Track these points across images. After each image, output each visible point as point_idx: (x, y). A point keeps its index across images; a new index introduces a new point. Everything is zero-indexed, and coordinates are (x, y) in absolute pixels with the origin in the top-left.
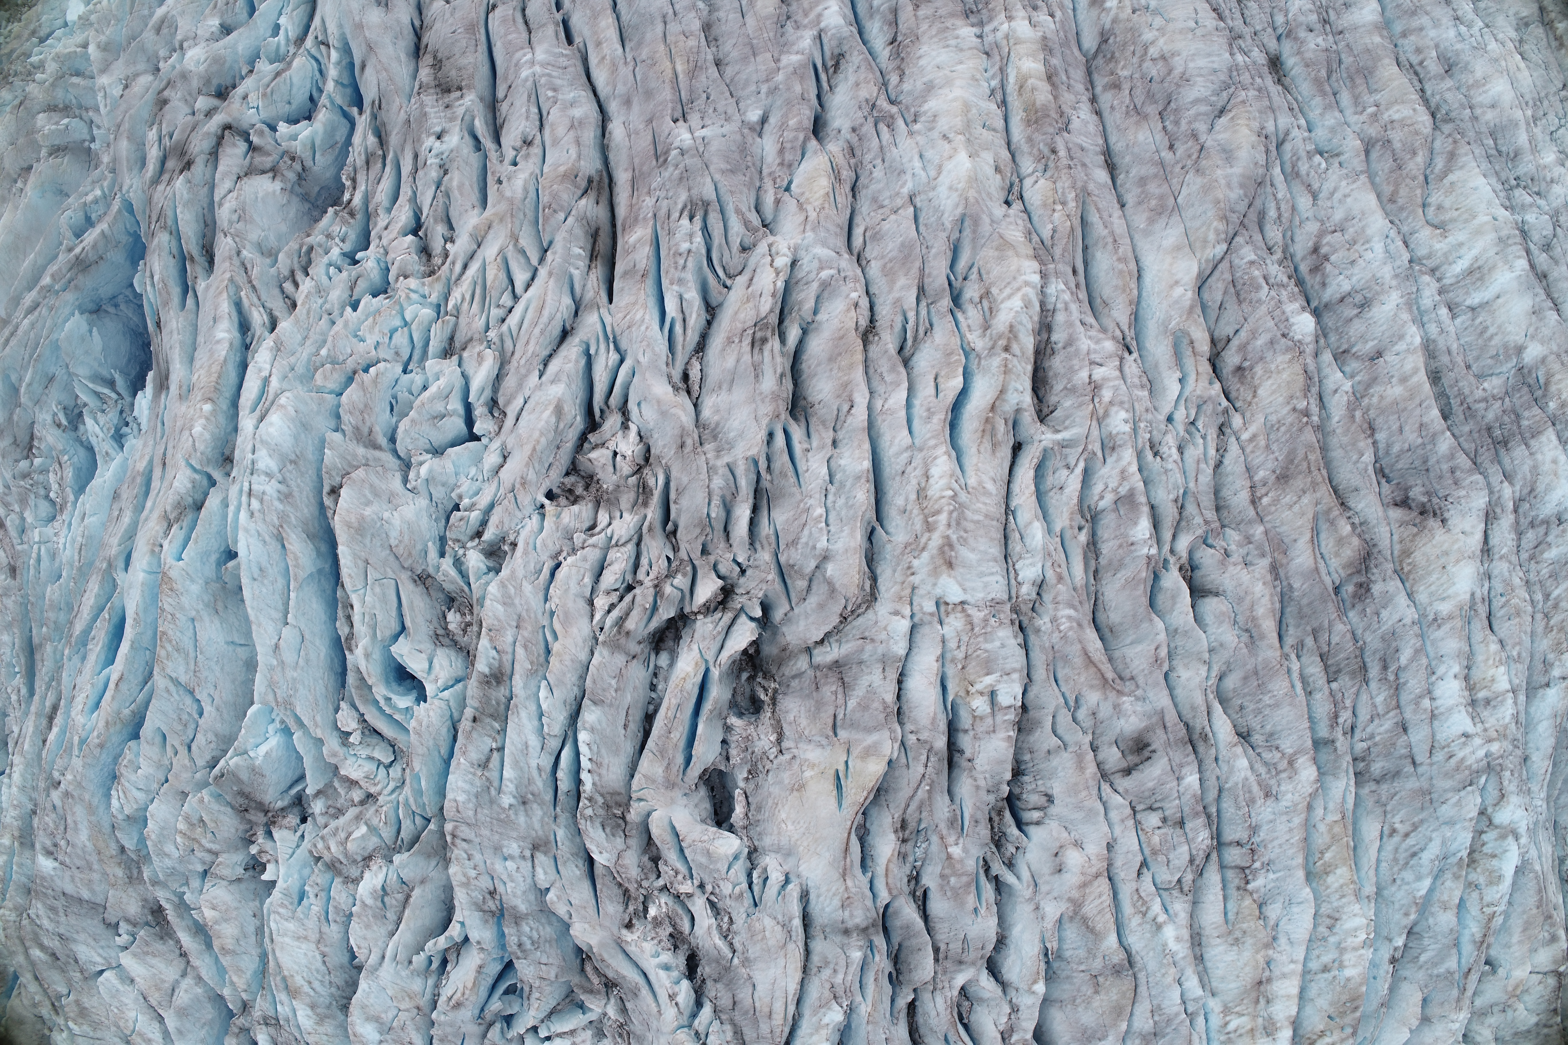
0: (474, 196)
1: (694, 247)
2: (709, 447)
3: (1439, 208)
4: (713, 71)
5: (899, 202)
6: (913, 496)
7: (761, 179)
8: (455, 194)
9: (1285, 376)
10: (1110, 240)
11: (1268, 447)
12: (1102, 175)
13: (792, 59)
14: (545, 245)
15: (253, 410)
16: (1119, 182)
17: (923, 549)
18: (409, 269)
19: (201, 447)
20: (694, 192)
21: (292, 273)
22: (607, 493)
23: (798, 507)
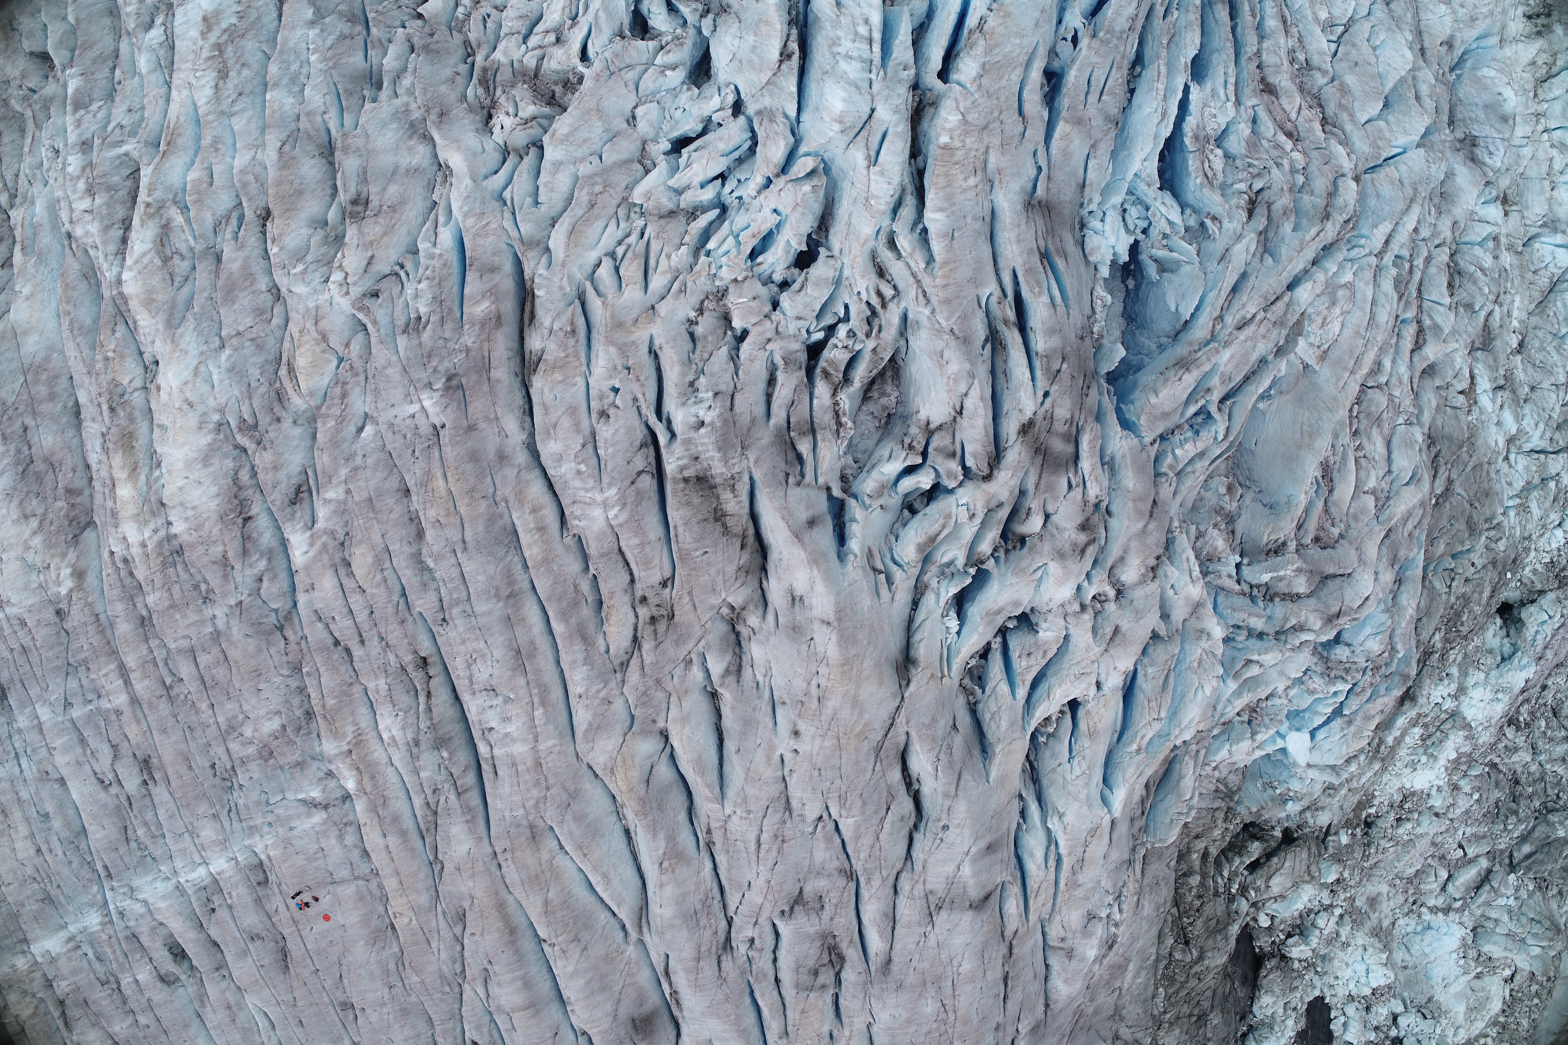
1: (415, 285)
2: (416, 115)
4: (411, 484)
5: (235, 342)
6: (231, 74)
7: (366, 371)
10: (75, 332)
12: (82, 398)
13: (334, 494)
17: (226, 30)
19: (950, 104)
20: (415, 342)
22: (524, 82)
23: (335, 65)
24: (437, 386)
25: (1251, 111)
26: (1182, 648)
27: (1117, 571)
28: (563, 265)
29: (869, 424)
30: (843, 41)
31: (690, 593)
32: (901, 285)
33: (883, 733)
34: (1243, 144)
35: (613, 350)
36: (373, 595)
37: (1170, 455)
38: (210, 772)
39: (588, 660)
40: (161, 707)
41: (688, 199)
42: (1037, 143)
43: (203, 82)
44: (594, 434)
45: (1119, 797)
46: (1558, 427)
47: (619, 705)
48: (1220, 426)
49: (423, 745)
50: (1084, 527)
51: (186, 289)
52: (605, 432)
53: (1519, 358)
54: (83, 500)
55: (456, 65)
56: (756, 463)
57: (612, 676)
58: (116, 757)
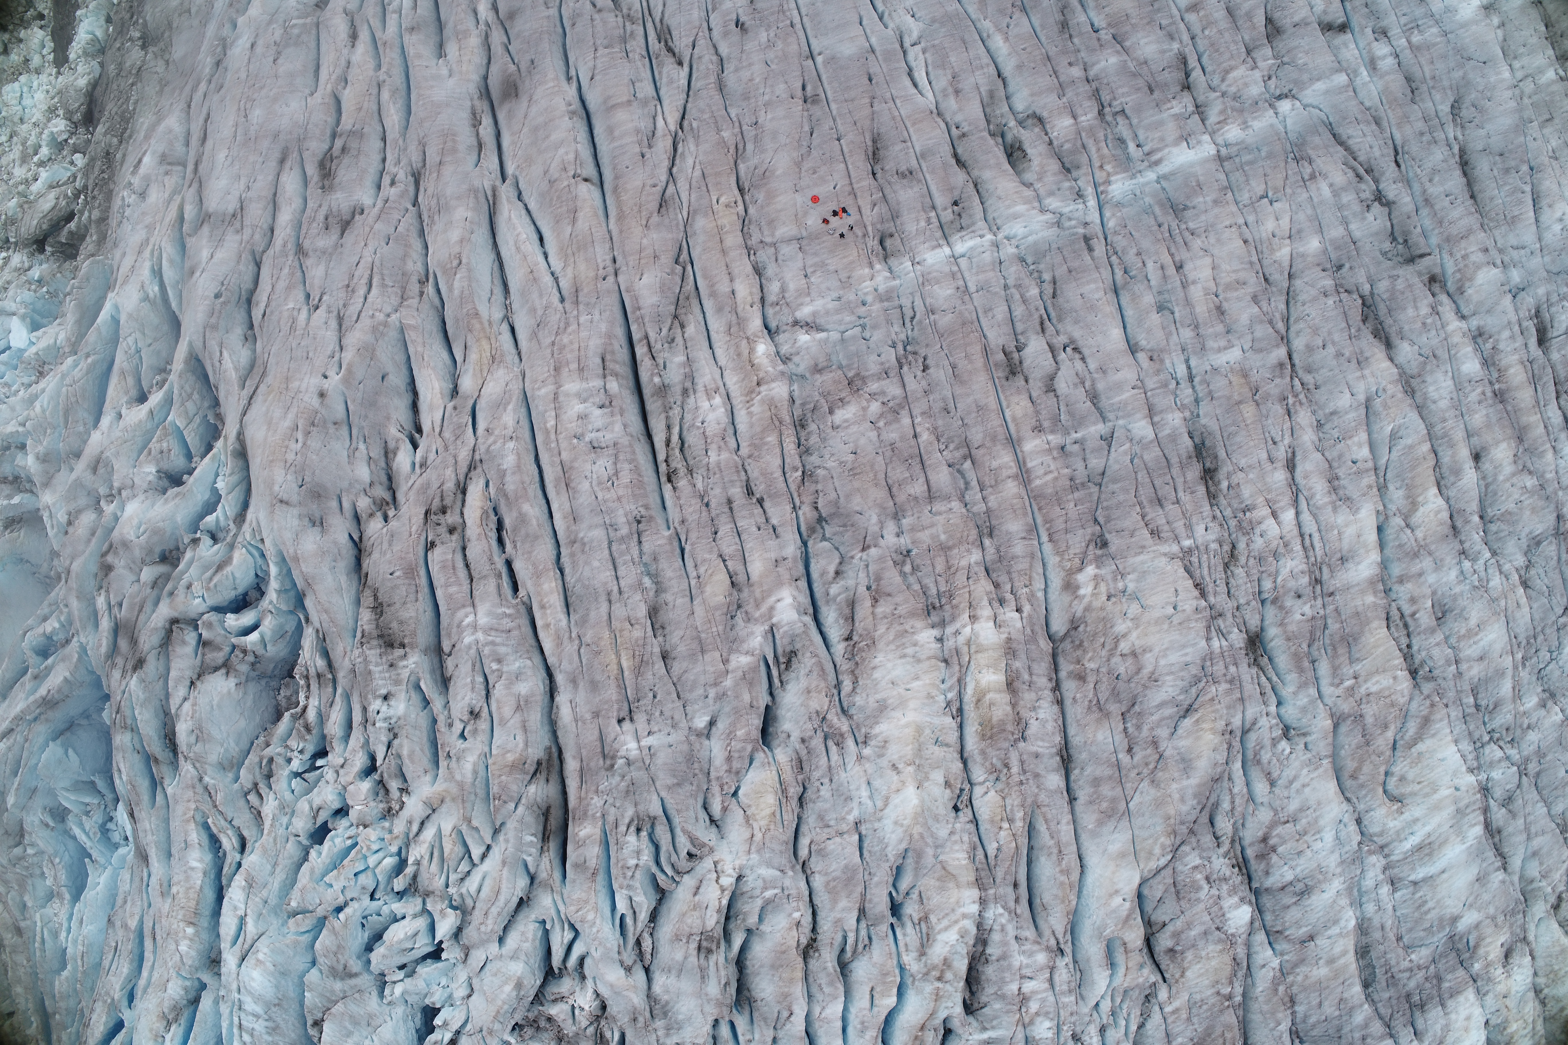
0: (425, 760)
2: (659, 1024)
3: (1402, 779)
4: (660, 665)
5: (844, 827)
7: (709, 781)
8: (406, 761)
9: (1214, 963)
10: (1055, 851)
11: (1189, 1019)
12: (1055, 780)
13: (741, 661)
14: (498, 824)
15: (234, 943)
16: (1072, 777)
18: (368, 819)
19: (188, 962)
20: (641, 808)
21: (256, 785)
24: (622, 762)
30: (265, 1031)
31: (411, 534)
32: (243, 802)
35: (459, 777)
36: (710, 552)
38: (930, 362)
39: (502, 474)
40: (980, 437)
41: (415, 906)
42: (148, 914)
44: (486, 697)
49: (678, 390)
52: (475, 697)
57: (484, 457)
58: (1052, 378)
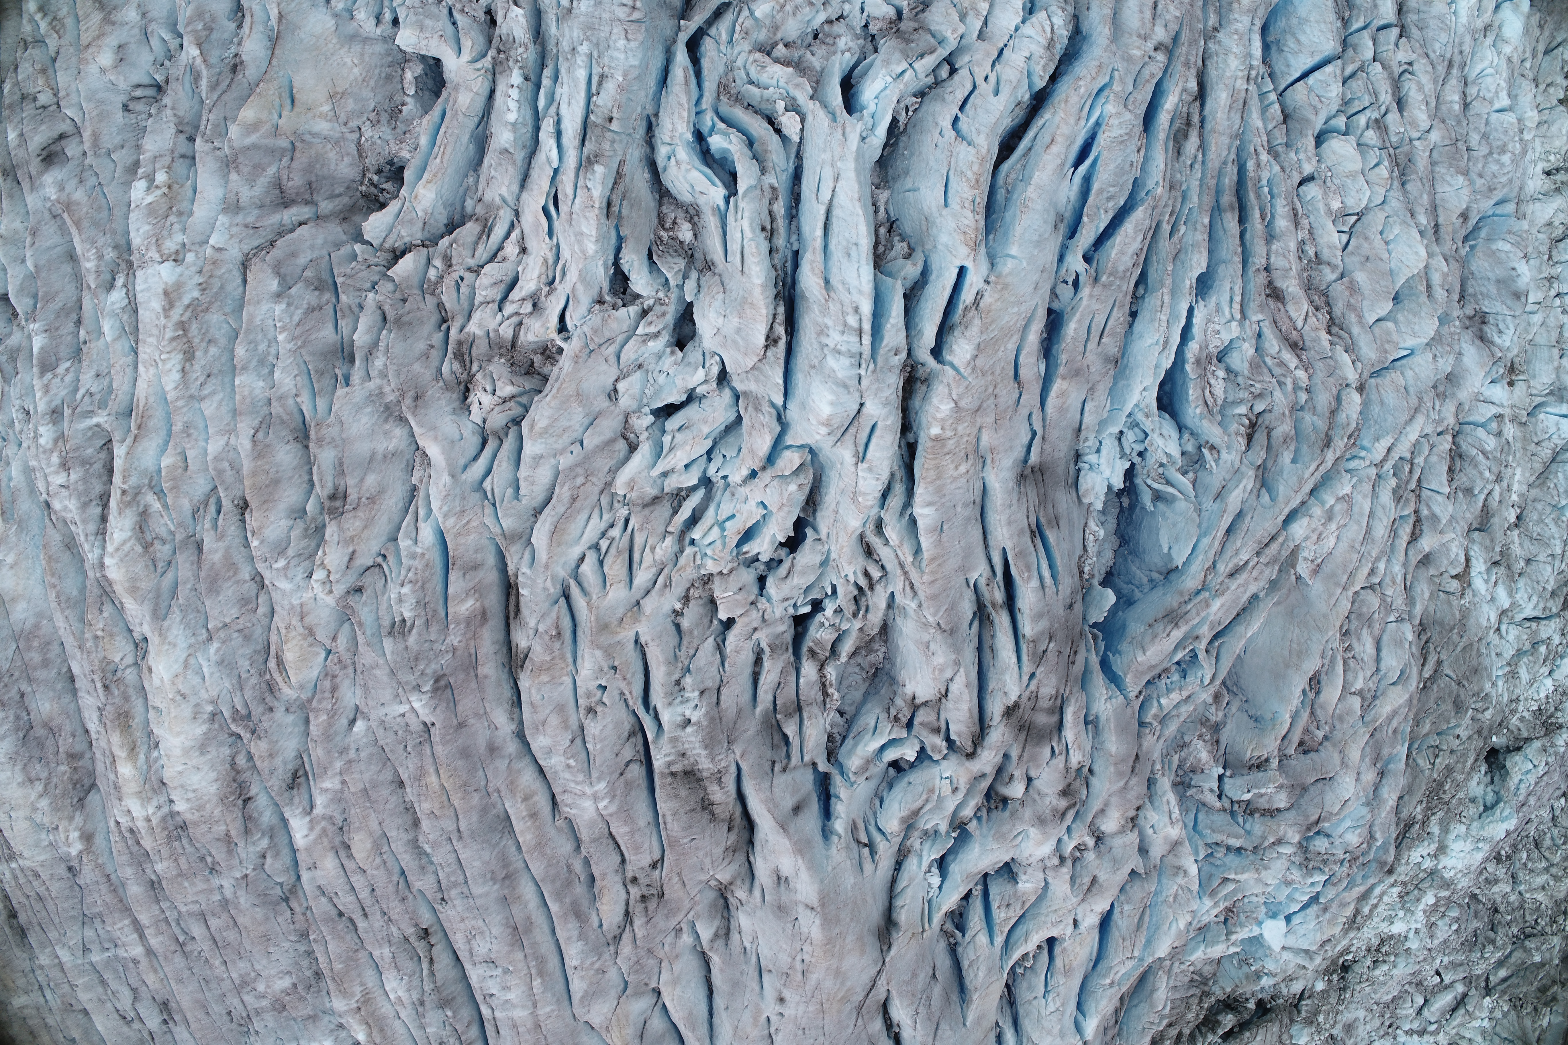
1: (398, 588)
2: (390, 399)
4: (404, 777)
5: (222, 634)
6: (198, 354)
7: (354, 663)
10: (63, 605)
12: (75, 668)
13: (331, 784)
14: (563, 601)
17: (188, 306)
20: (401, 646)
21: (872, 588)
22: (501, 355)
23: (304, 342)
24: (425, 689)
25: (1255, 326)
26: (1159, 881)
27: (1098, 821)
28: (546, 567)
29: (857, 677)
30: (831, 332)
31: (679, 874)
32: (888, 567)
33: (864, 993)
34: (1246, 365)
35: (598, 653)
36: (373, 875)
37: (1155, 704)
38: (226, 1018)
39: (581, 936)
40: (176, 960)
41: (672, 483)
42: (1032, 407)
43: (169, 366)
44: (582, 728)
45: (1091, 1026)
46: (1553, 594)
47: (612, 974)
48: (1206, 670)
49: (428, 1005)
50: (1065, 793)
51: (170, 576)
52: (593, 728)
53: (1516, 532)
54: (84, 763)
55: (430, 335)
56: (742, 756)
57: (606, 949)
58: (136, 999)
